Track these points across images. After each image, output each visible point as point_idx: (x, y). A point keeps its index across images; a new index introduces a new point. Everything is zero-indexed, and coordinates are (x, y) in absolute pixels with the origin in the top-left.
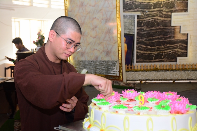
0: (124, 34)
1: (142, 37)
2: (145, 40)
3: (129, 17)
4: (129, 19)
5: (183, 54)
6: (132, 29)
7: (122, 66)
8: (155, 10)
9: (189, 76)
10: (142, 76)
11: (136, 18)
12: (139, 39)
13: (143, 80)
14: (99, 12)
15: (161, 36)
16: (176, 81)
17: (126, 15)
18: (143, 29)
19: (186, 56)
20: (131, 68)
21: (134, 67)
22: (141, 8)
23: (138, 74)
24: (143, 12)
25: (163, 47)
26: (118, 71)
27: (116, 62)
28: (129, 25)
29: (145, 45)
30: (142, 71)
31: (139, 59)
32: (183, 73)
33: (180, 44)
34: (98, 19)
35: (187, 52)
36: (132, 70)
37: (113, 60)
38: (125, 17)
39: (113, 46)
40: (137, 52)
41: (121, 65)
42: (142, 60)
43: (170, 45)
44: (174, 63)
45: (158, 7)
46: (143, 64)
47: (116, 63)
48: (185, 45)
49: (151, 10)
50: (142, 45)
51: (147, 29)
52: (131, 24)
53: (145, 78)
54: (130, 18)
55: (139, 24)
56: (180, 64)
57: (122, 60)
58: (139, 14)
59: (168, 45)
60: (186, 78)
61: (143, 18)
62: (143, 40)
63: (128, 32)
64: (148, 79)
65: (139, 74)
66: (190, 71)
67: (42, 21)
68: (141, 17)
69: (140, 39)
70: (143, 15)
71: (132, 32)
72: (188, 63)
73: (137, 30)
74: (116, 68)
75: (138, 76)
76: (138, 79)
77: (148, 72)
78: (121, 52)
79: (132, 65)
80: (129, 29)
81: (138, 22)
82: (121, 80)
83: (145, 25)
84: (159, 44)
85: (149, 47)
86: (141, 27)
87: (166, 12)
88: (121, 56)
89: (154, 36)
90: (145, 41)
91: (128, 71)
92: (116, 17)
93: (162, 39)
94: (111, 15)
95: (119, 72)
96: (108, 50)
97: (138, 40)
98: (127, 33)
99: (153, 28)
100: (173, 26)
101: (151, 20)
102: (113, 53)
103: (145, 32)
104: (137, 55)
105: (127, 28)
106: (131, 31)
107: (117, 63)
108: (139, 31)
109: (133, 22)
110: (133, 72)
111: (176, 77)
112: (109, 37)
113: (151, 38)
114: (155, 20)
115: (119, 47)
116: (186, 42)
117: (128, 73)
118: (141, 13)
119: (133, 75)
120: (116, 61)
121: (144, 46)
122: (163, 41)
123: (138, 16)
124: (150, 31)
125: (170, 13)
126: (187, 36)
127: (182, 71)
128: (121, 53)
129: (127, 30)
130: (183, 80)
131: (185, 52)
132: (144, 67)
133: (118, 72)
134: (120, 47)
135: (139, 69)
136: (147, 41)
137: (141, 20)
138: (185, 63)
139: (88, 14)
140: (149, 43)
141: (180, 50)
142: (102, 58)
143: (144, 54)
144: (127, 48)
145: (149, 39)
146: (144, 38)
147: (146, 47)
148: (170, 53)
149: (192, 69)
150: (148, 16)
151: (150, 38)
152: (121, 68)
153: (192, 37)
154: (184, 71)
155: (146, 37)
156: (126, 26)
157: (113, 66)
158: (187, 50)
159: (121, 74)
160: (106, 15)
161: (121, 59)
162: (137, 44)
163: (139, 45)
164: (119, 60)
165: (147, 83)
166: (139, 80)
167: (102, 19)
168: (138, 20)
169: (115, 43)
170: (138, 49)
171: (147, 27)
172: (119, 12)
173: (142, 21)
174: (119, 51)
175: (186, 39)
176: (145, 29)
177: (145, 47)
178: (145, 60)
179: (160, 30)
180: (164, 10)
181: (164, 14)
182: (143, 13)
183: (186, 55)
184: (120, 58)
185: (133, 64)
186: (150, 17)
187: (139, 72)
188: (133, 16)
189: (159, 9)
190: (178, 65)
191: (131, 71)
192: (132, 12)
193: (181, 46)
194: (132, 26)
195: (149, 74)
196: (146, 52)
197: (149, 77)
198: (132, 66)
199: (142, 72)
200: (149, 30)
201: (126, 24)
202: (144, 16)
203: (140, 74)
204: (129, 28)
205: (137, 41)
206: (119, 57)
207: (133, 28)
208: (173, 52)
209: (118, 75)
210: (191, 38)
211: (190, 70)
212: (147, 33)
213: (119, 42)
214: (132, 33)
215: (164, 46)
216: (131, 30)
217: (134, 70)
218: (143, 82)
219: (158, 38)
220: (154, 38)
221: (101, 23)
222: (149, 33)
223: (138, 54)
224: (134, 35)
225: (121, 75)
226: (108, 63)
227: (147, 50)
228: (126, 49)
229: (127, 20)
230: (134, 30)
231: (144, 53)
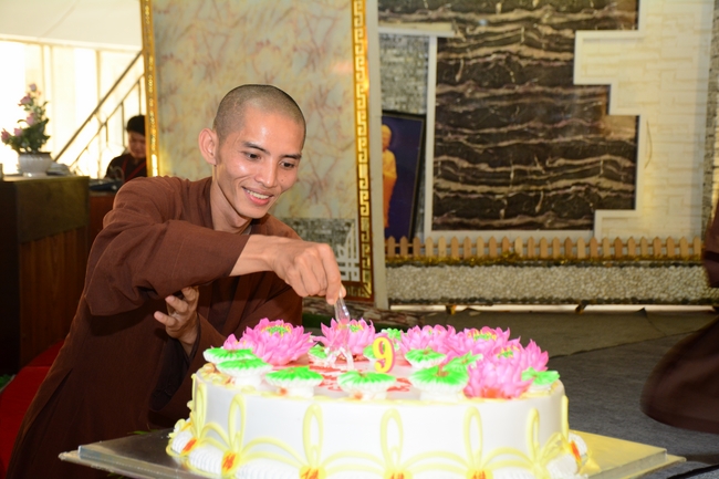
0: (380, 114)
1: (455, 126)
2: (468, 140)
3: (404, 41)
4: (405, 52)
5: (618, 197)
6: (415, 92)
7: (371, 243)
8: (512, 16)
9: (641, 289)
10: (453, 283)
11: (433, 47)
12: (446, 133)
13: (458, 302)
14: (280, 19)
15: (532, 124)
16: (589, 308)
17: (395, 35)
18: (461, 95)
19: (632, 206)
20: (410, 250)
21: (424, 247)
22: (453, 9)
23: (436, 277)
24: (462, 25)
25: (539, 167)
26: (357, 261)
27: (349, 225)
28: (405, 76)
29: (468, 160)
30: (456, 264)
31: (445, 215)
32: (615, 273)
33: (607, 157)
34: (277, 48)
35: (634, 192)
36: (412, 259)
37: (336, 216)
38: (388, 43)
39: (337, 159)
40: (436, 187)
41: (366, 239)
42: (455, 219)
43: (569, 162)
44: (585, 234)
45: (522, 8)
46: (461, 235)
47: (346, 228)
48: (628, 164)
49: (493, 18)
50: (456, 160)
51: (478, 95)
52: (411, 72)
53: (465, 292)
54: (411, 50)
55: (445, 72)
56: (605, 235)
57: (370, 216)
58: (446, 30)
59: (561, 161)
60: (628, 296)
61: (463, 50)
62: (462, 139)
63: (402, 103)
64: (477, 296)
65: (443, 278)
66: (645, 267)
67: (42, 45)
68: (455, 45)
69: (450, 135)
70: (460, 35)
71: (418, 104)
72: (637, 236)
73: (438, 96)
74: (346, 250)
75: (436, 285)
76: (439, 298)
77: (476, 268)
78: (366, 187)
79: (415, 241)
80: (404, 92)
81: (441, 66)
82: (366, 299)
83: (468, 79)
84: (526, 155)
85: (484, 167)
86: (454, 84)
87: (553, 26)
88: (369, 200)
89: (505, 125)
90: (469, 144)
91: (399, 265)
92: (350, 44)
93: (536, 137)
94: (329, 32)
95: (359, 265)
96: (316, 175)
97: (439, 136)
98: (397, 108)
99: (502, 91)
100: (582, 86)
101: (494, 56)
102: (338, 189)
103: (471, 108)
104: (435, 198)
105: (396, 87)
106: (412, 99)
107: (352, 229)
108: (443, 101)
109: (419, 64)
110: (419, 269)
111: (590, 291)
112: (323, 125)
113: (493, 130)
114: (508, 60)
115: (361, 166)
116: (630, 150)
117: (397, 272)
118: (453, 28)
119: (419, 279)
120: (346, 221)
121: (465, 164)
122: (541, 145)
123: (441, 41)
124: (487, 104)
125: (567, 33)
126: (637, 127)
127: (613, 265)
128: (369, 190)
129: (397, 95)
130: (617, 302)
131: (626, 192)
132: (462, 246)
133: (357, 265)
134: (366, 166)
135: (443, 256)
136: (479, 142)
137: (453, 56)
138: (624, 235)
139: (236, 24)
140: (485, 151)
141: (606, 183)
142: (291, 208)
143: (463, 196)
144: (394, 169)
145: (483, 134)
146: (466, 131)
147: (471, 166)
148: (568, 195)
149: (651, 257)
150: (483, 39)
151: (487, 131)
152: (369, 248)
153: (653, 130)
154: (622, 266)
155: (473, 125)
156: (393, 80)
157: (336, 243)
158: (633, 182)
159: (369, 273)
160: (311, 32)
161: (367, 214)
162: (437, 154)
163: (444, 158)
164: (360, 216)
165: (472, 314)
166: (442, 301)
167: (295, 50)
168: (441, 55)
169: (343, 150)
170: (440, 173)
171: (479, 85)
172: (361, 24)
173: (457, 59)
174: (361, 182)
175: (631, 140)
176: (467, 95)
177: (468, 168)
178: (466, 221)
179: (527, 101)
180: (544, 20)
181: (546, 36)
182: (463, 30)
183: (629, 203)
184: (362, 209)
185: (418, 235)
186: (487, 44)
187: (442, 267)
188: (421, 39)
189: (525, 14)
190: (599, 241)
191: (411, 263)
192: (416, 21)
193: (610, 167)
194: (417, 79)
195: (481, 275)
196: (470, 188)
197: (481, 290)
198: (416, 245)
199: (454, 269)
200: (485, 99)
201: (391, 72)
202: (464, 40)
203: (448, 277)
204: (405, 87)
205: (436, 140)
206: (359, 206)
207: (421, 88)
208: (579, 188)
209: (356, 279)
210: (649, 133)
211: (642, 262)
212: (476, 111)
213: (362, 143)
214: (416, 108)
215: (543, 164)
216: (411, 95)
217: (422, 259)
218: (460, 308)
219: (520, 133)
220: (503, 130)
221: (291, 64)
222: (486, 110)
223: (441, 195)
224: (424, 117)
225: (367, 276)
226: (316, 228)
227: (474, 178)
228: (392, 174)
229: (397, 56)
230: (425, 95)
231: (465, 192)
